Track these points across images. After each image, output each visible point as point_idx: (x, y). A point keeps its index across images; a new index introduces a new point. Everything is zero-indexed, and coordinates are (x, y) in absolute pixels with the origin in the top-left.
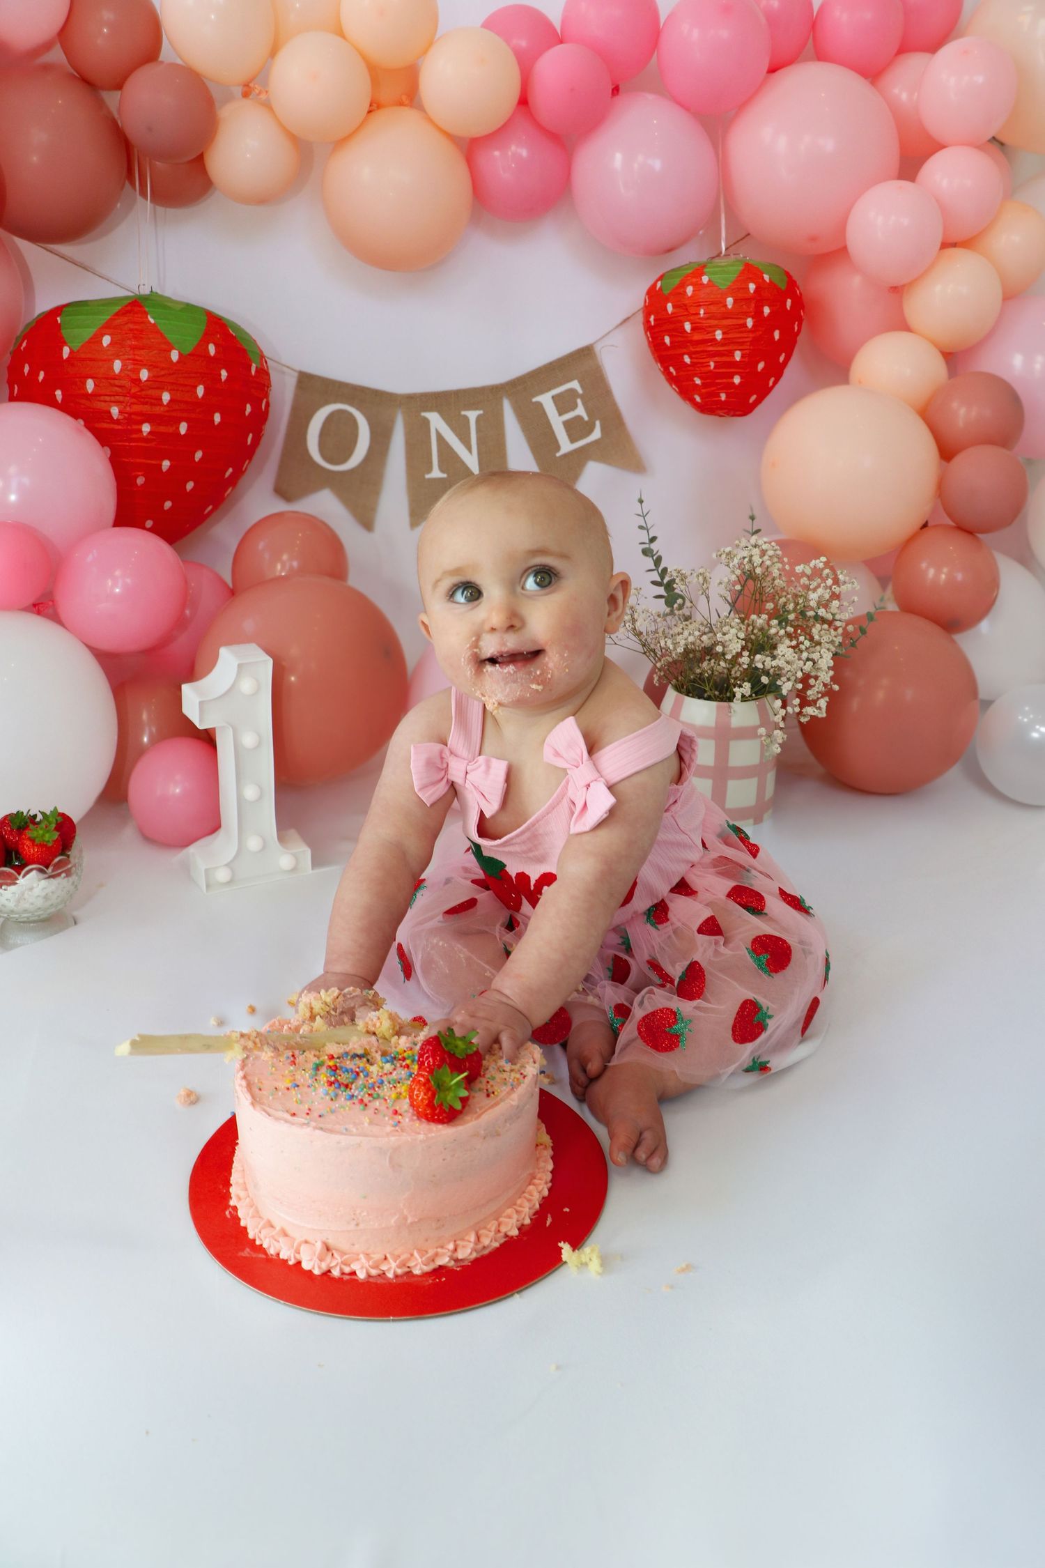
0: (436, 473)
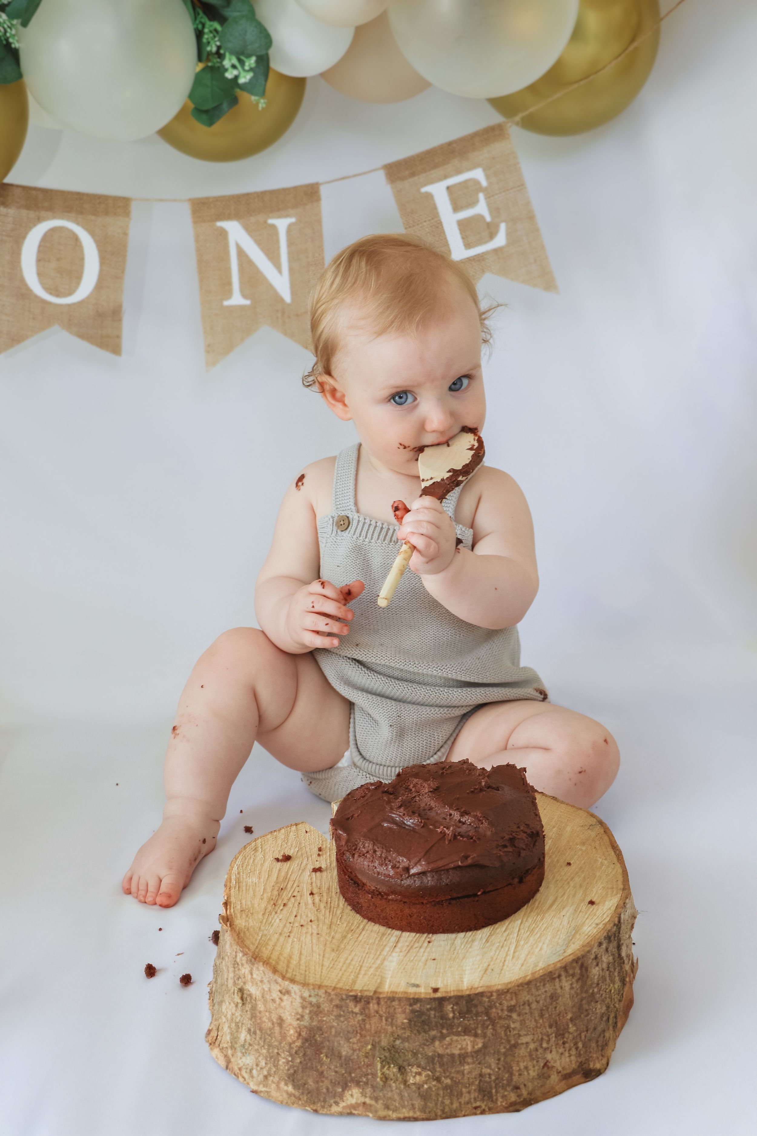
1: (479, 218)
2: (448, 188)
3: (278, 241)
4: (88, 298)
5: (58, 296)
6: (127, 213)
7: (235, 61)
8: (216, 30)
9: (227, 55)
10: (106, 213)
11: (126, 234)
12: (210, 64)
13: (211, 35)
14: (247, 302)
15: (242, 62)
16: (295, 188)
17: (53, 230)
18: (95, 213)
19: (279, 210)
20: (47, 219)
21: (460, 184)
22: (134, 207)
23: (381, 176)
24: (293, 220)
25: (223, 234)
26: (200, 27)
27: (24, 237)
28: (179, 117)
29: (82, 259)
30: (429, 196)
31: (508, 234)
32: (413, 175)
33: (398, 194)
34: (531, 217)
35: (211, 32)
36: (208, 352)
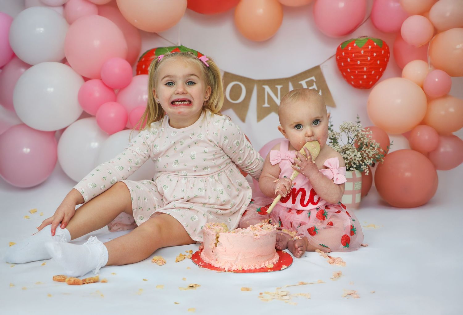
0: (266, 105)
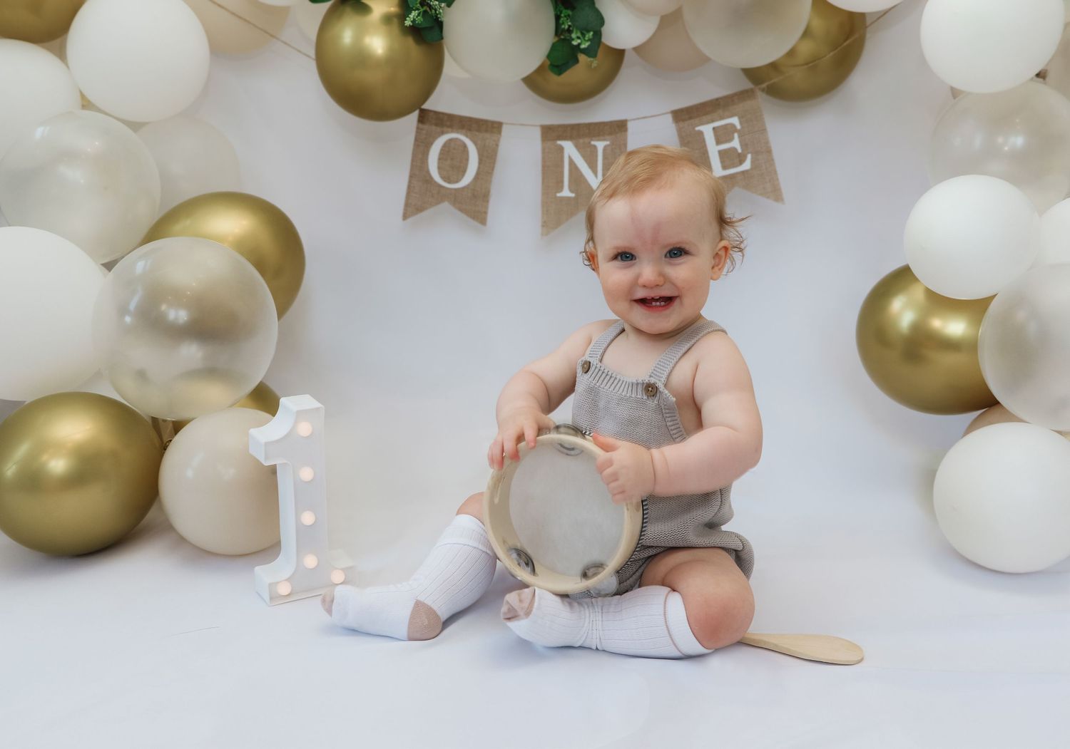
1: (734, 149)
2: (714, 128)
3: (597, 156)
4: (468, 185)
5: (449, 182)
6: (500, 132)
7: (579, 34)
8: (569, 15)
9: (575, 31)
10: (486, 131)
11: (497, 145)
12: (562, 37)
13: (565, 19)
14: (573, 195)
15: (583, 35)
16: (611, 122)
17: (451, 140)
18: (479, 130)
19: (599, 136)
20: (447, 132)
21: (722, 126)
22: (505, 129)
23: (669, 118)
24: (608, 143)
25: (561, 149)
26: (559, 13)
27: (432, 144)
28: (540, 70)
29: (467, 160)
30: (701, 133)
31: (752, 162)
32: (690, 118)
33: (680, 132)
34: (769, 151)
35: (565, 16)
36: (543, 226)
